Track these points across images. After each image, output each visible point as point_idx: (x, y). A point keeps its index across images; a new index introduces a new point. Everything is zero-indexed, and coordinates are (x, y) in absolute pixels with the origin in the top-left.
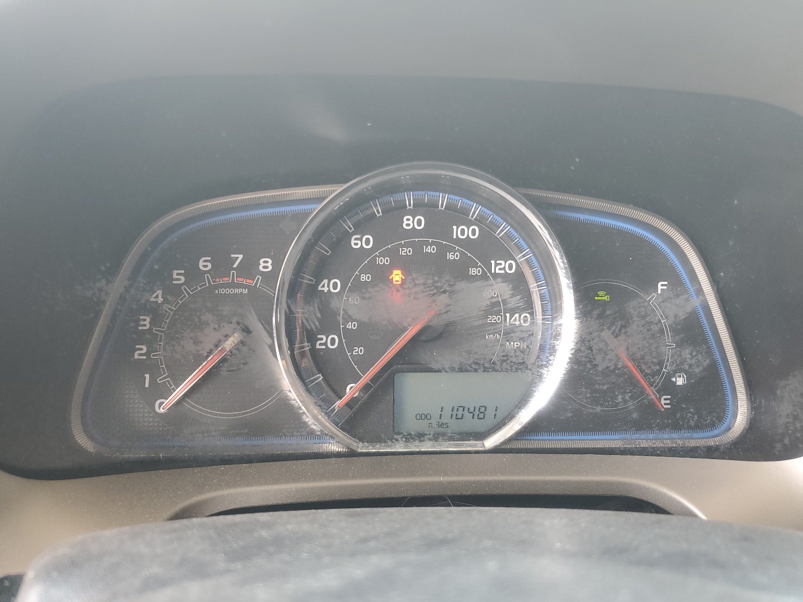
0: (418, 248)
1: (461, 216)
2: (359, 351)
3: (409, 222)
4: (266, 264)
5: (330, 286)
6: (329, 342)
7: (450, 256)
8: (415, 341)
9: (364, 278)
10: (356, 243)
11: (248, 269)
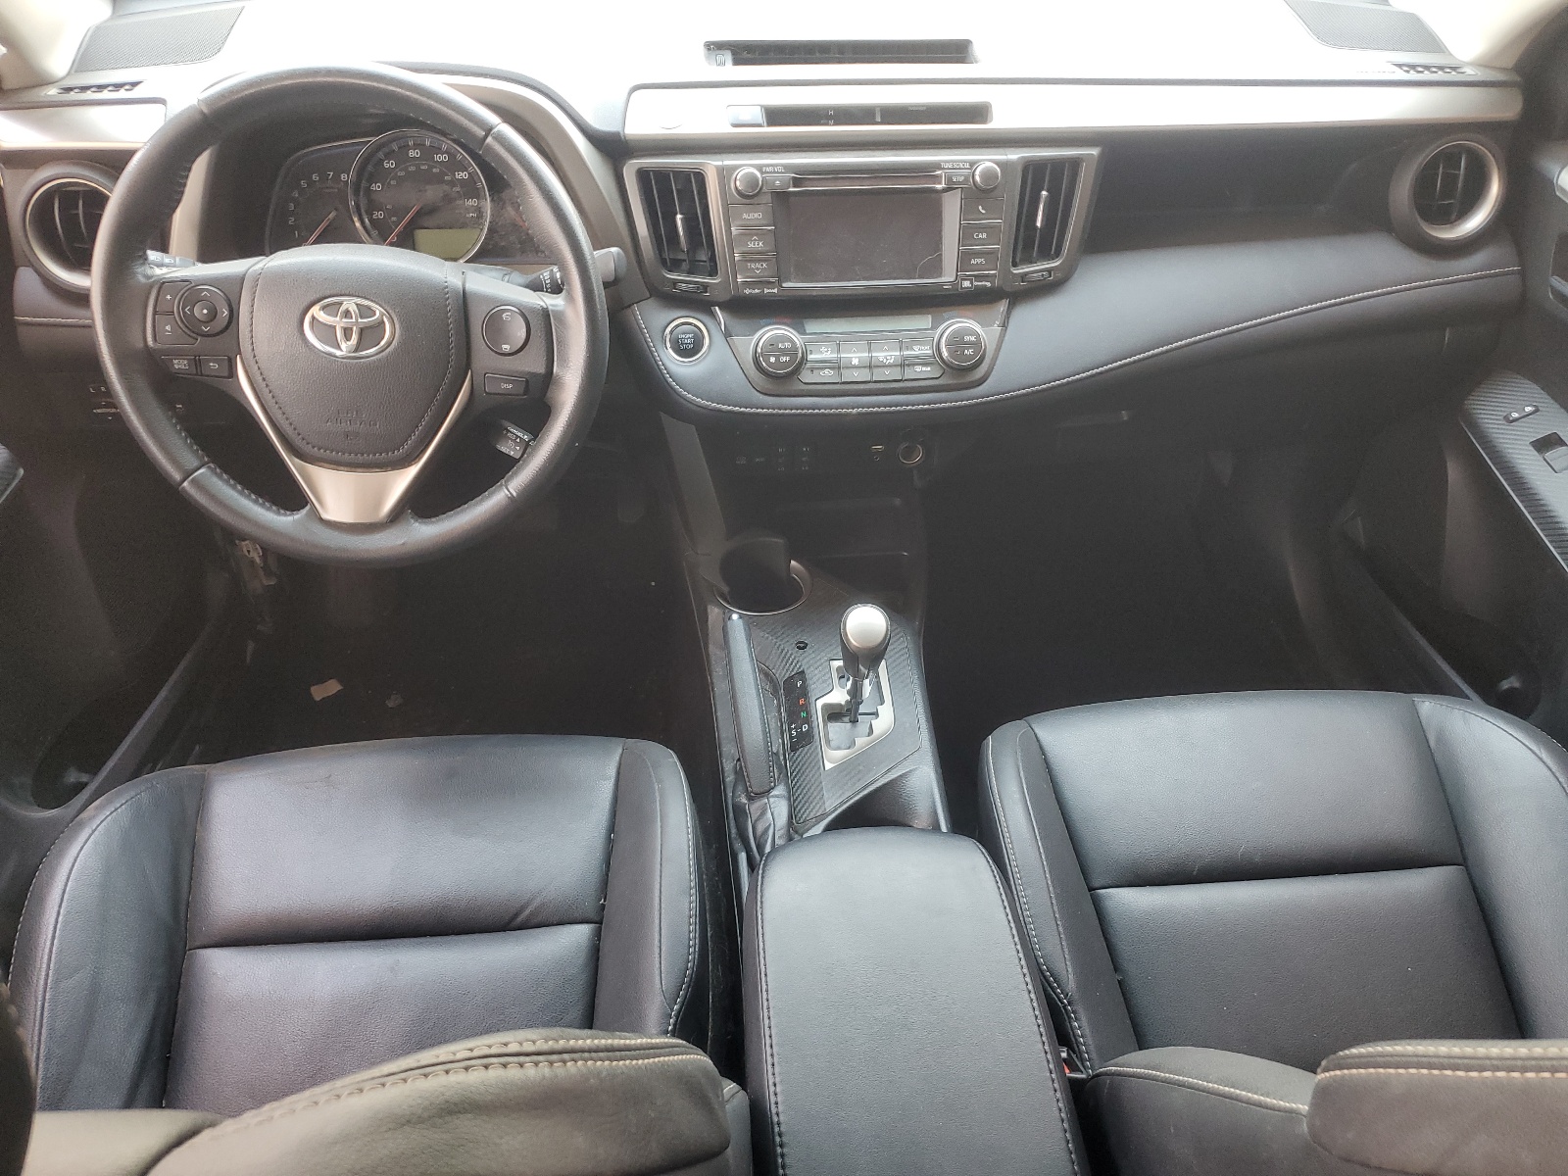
0: (418, 166)
1: (439, 150)
2: (394, 219)
3: (412, 153)
4: (344, 177)
5: (376, 187)
6: (379, 215)
7: (434, 170)
8: (419, 214)
9: (392, 182)
10: (386, 165)
11: (337, 178)
